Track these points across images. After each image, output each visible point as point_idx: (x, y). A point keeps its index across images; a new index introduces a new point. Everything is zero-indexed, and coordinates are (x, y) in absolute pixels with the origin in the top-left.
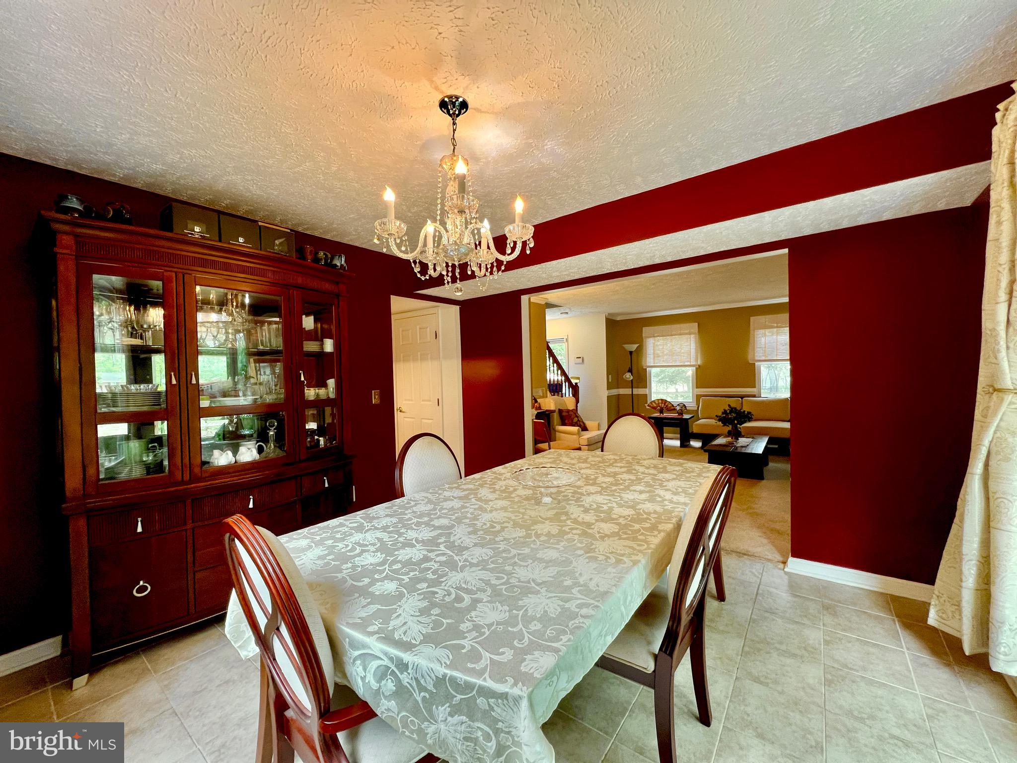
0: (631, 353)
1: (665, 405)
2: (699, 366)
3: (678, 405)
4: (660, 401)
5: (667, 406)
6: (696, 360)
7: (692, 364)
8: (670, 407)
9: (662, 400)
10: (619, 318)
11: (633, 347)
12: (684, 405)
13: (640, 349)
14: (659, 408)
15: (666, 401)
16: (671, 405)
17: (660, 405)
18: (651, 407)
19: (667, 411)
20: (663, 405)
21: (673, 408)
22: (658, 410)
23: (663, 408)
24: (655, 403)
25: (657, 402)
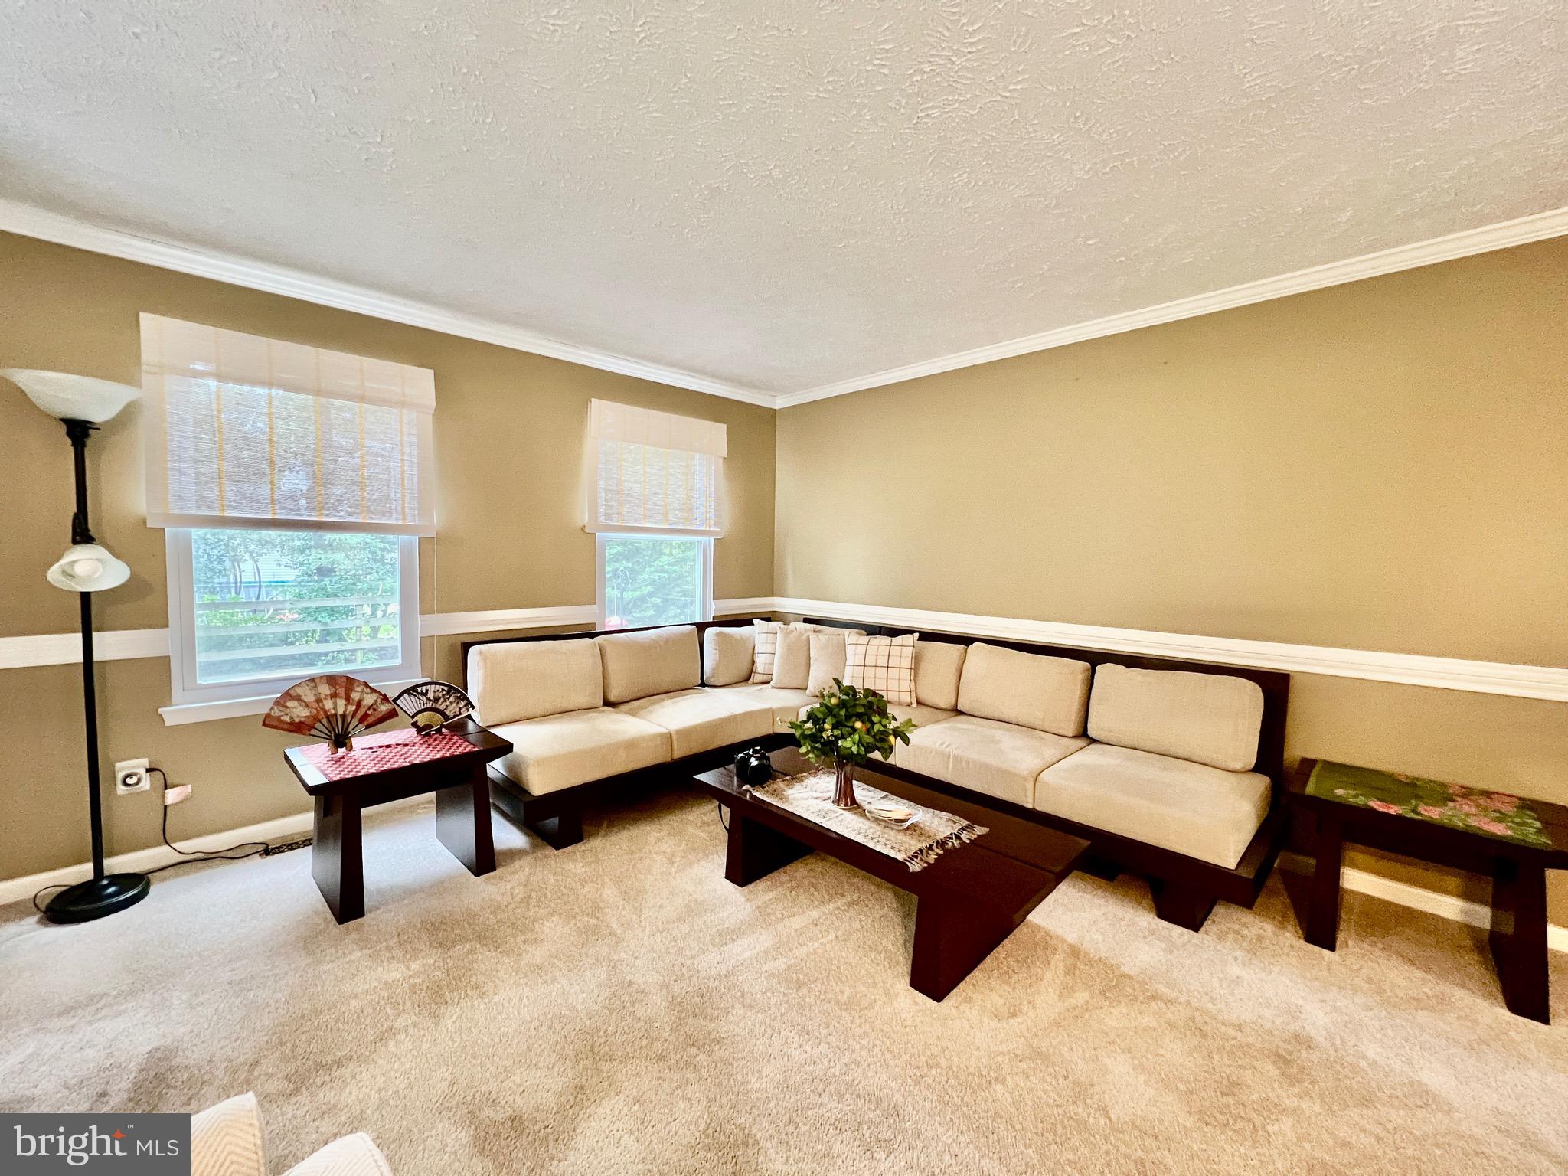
0: (81, 430)
3: (411, 691)
4: (325, 689)
5: (359, 704)
7: (409, 521)
8: (374, 708)
9: (330, 680)
14: (325, 721)
15: (349, 682)
16: (375, 696)
17: (328, 705)
18: (286, 726)
19: (367, 727)
20: (341, 703)
21: (384, 708)
22: (324, 736)
23: (344, 716)
24: (298, 698)
25: (309, 697)
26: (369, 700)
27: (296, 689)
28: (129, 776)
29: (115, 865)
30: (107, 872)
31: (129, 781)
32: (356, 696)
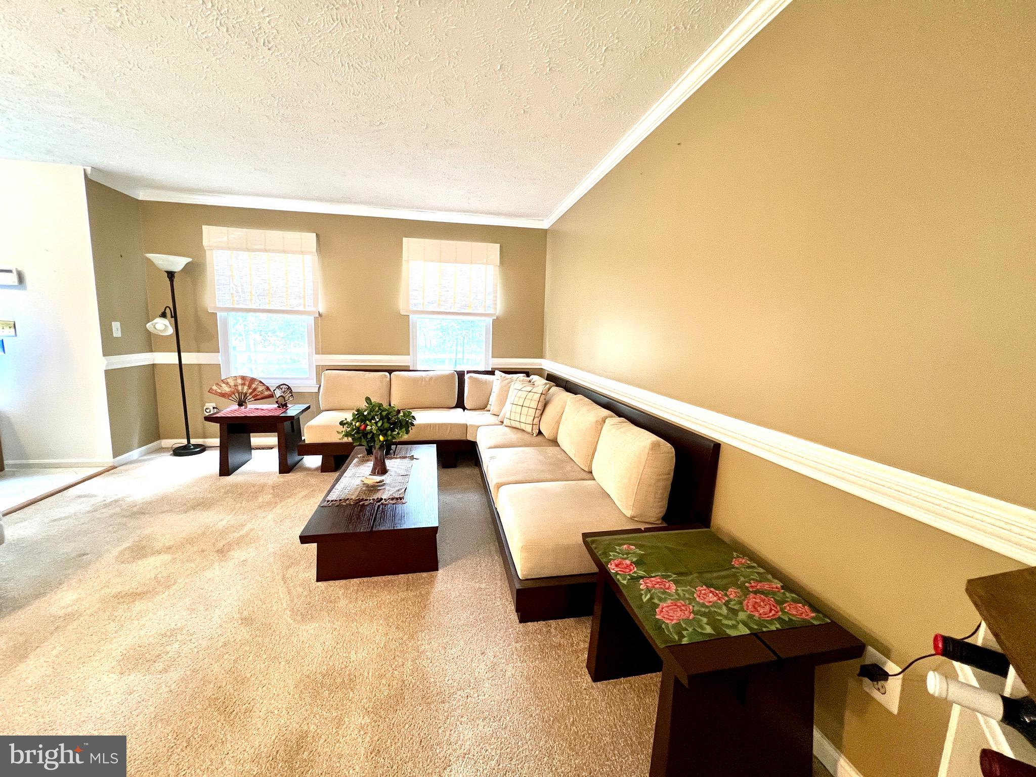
0: (171, 275)
1: (249, 387)
2: (320, 315)
3: (279, 387)
4: (240, 381)
5: (255, 390)
6: (316, 304)
7: (308, 309)
8: (262, 392)
9: (243, 378)
10: (142, 195)
11: (178, 263)
12: (289, 388)
13: (195, 270)
14: (237, 395)
15: (253, 380)
16: (263, 387)
17: (240, 388)
18: (218, 394)
19: (255, 400)
20: (246, 388)
21: (267, 393)
22: (234, 400)
23: (246, 394)
24: (227, 384)
25: (232, 384)
26: (260, 388)
27: (228, 379)
28: (207, 409)
29: (193, 441)
30: (191, 442)
31: (207, 411)
32: (254, 386)
